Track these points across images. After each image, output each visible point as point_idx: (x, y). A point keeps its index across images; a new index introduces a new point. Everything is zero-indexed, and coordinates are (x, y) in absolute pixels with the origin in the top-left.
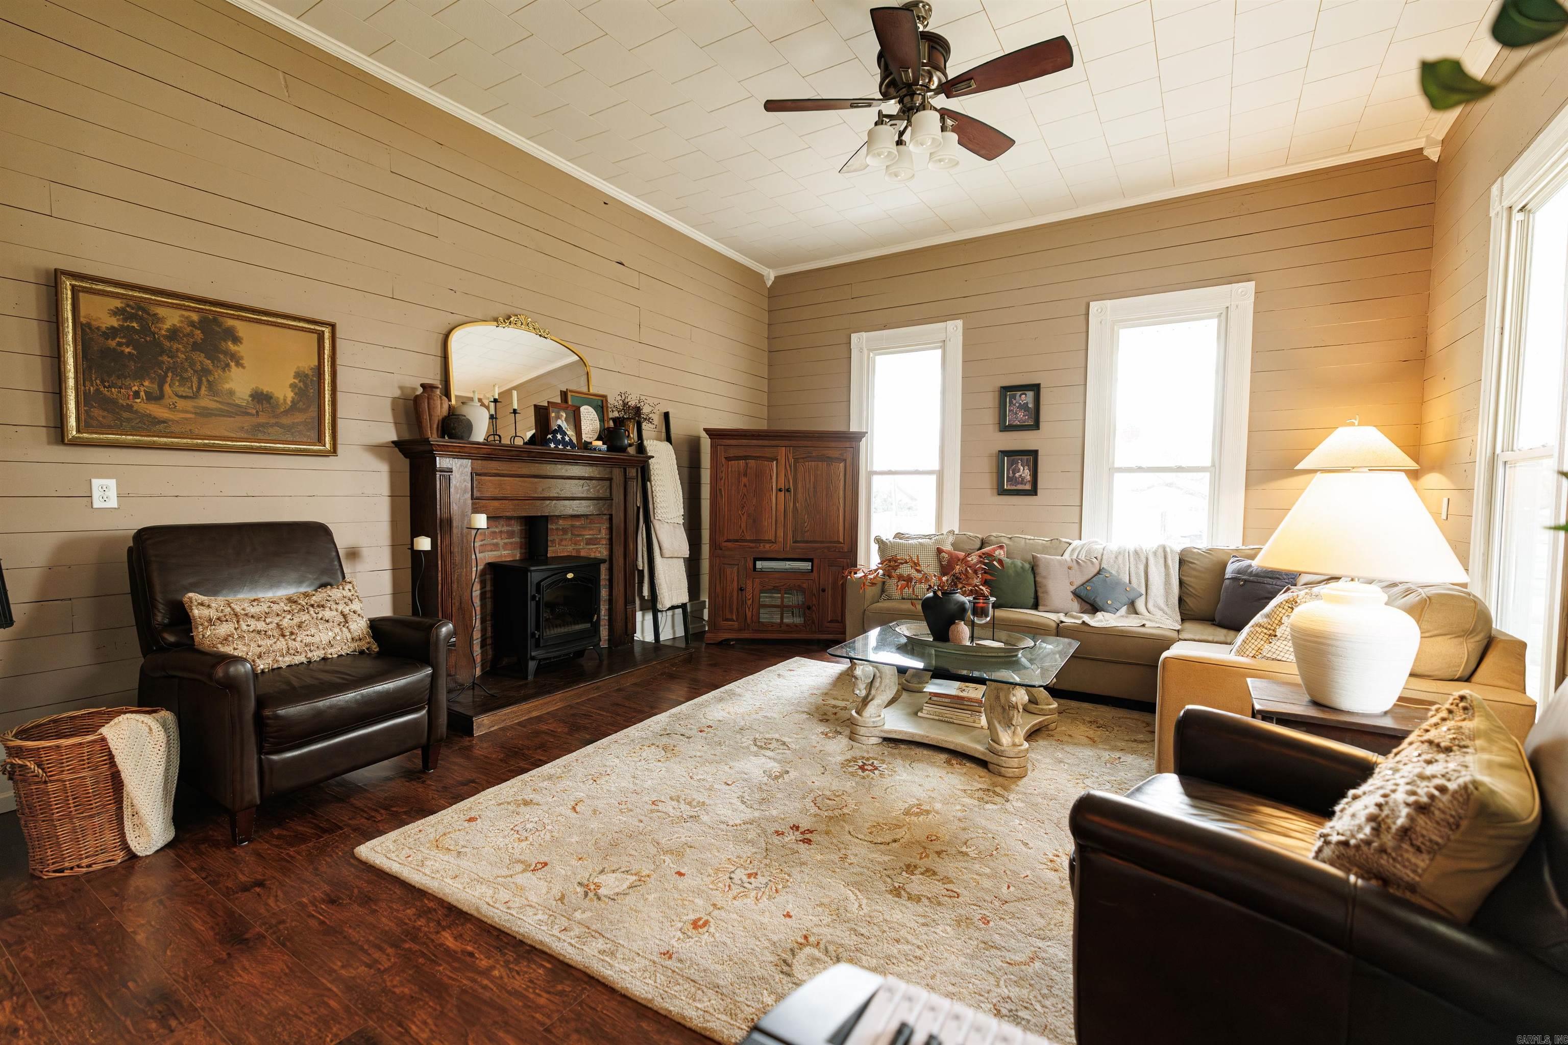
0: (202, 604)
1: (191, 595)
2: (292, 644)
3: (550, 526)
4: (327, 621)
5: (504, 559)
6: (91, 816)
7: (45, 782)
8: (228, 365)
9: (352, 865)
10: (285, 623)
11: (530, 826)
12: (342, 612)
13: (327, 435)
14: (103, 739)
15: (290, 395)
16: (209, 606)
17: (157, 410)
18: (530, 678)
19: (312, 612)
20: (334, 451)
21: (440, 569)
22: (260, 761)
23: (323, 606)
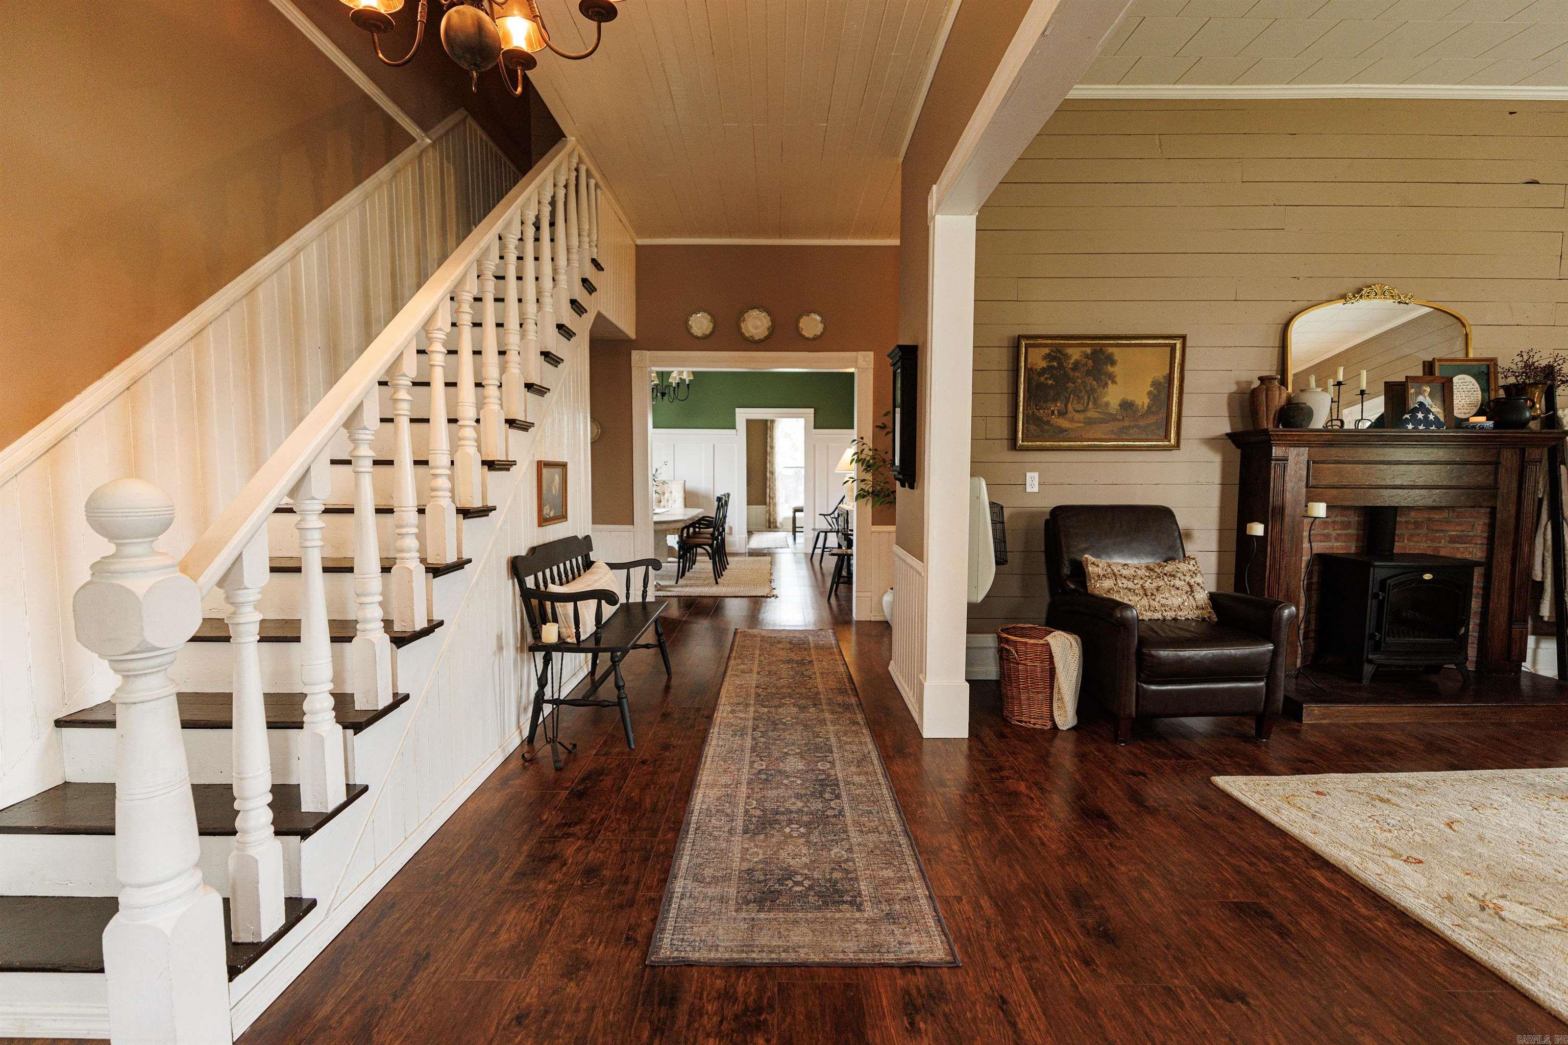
0: (1093, 564)
1: (1086, 556)
2: (1152, 602)
3: (1398, 519)
4: (1178, 589)
5: (1335, 551)
6: (1038, 693)
7: (1018, 664)
8: (1106, 384)
9: (1212, 789)
10: (1147, 585)
11: (1393, 822)
12: (1188, 583)
13: (1172, 432)
14: (1048, 645)
15: (1147, 401)
16: (1098, 566)
17: (1063, 423)
18: (1365, 682)
19: (1166, 580)
20: (1177, 446)
21: (1269, 554)
22: (1137, 686)
23: (1174, 576)
